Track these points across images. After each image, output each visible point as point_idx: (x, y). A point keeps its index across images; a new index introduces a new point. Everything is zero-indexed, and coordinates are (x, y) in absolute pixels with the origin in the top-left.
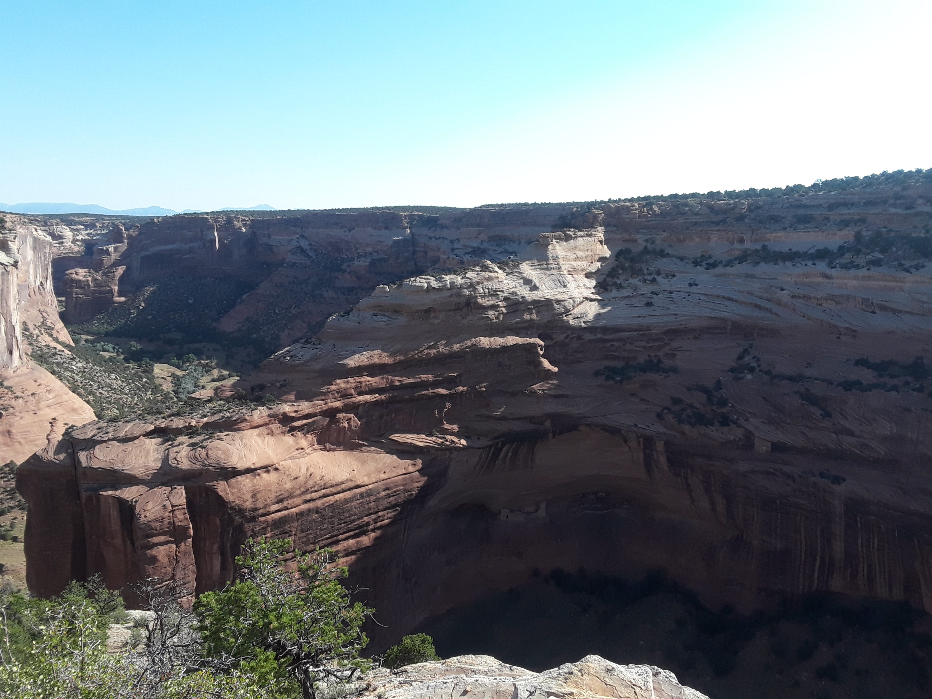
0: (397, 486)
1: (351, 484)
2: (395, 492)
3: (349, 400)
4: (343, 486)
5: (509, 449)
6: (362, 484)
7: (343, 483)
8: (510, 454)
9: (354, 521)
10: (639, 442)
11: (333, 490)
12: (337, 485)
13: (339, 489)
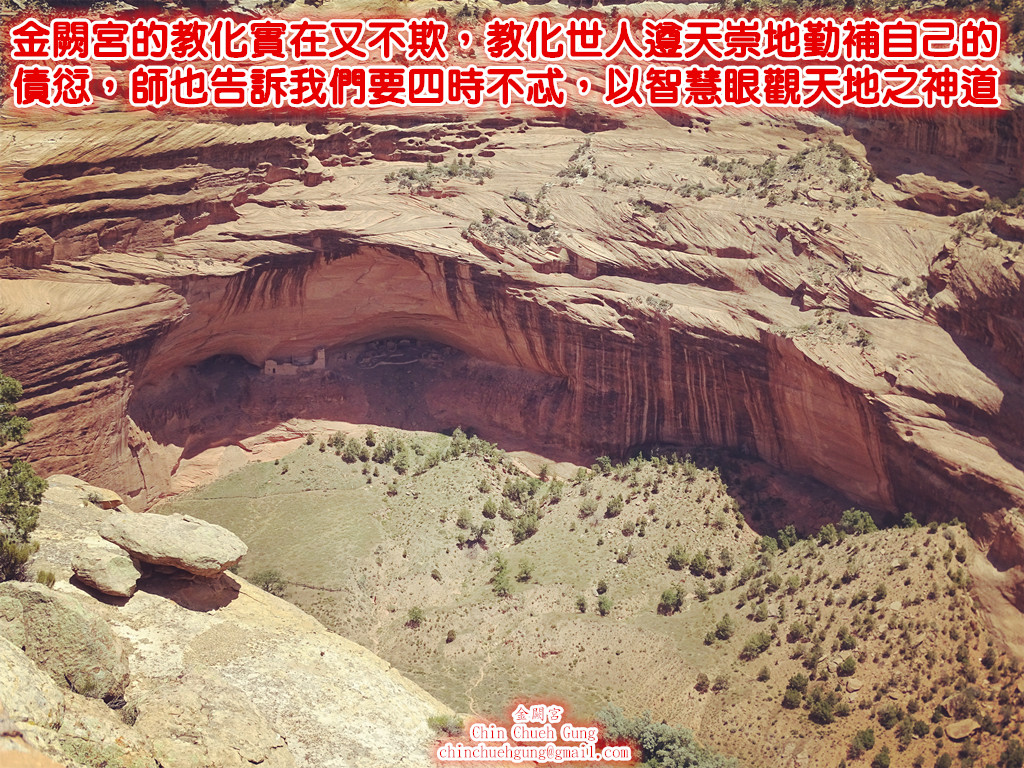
0: (110, 325)
1: (44, 321)
2: (107, 332)
3: (38, 211)
4: (32, 323)
5: (269, 277)
6: (60, 321)
7: (31, 319)
8: (269, 286)
9: (50, 368)
10: (439, 267)
11: (19, 327)
12: (24, 321)
13: (27, 326)
